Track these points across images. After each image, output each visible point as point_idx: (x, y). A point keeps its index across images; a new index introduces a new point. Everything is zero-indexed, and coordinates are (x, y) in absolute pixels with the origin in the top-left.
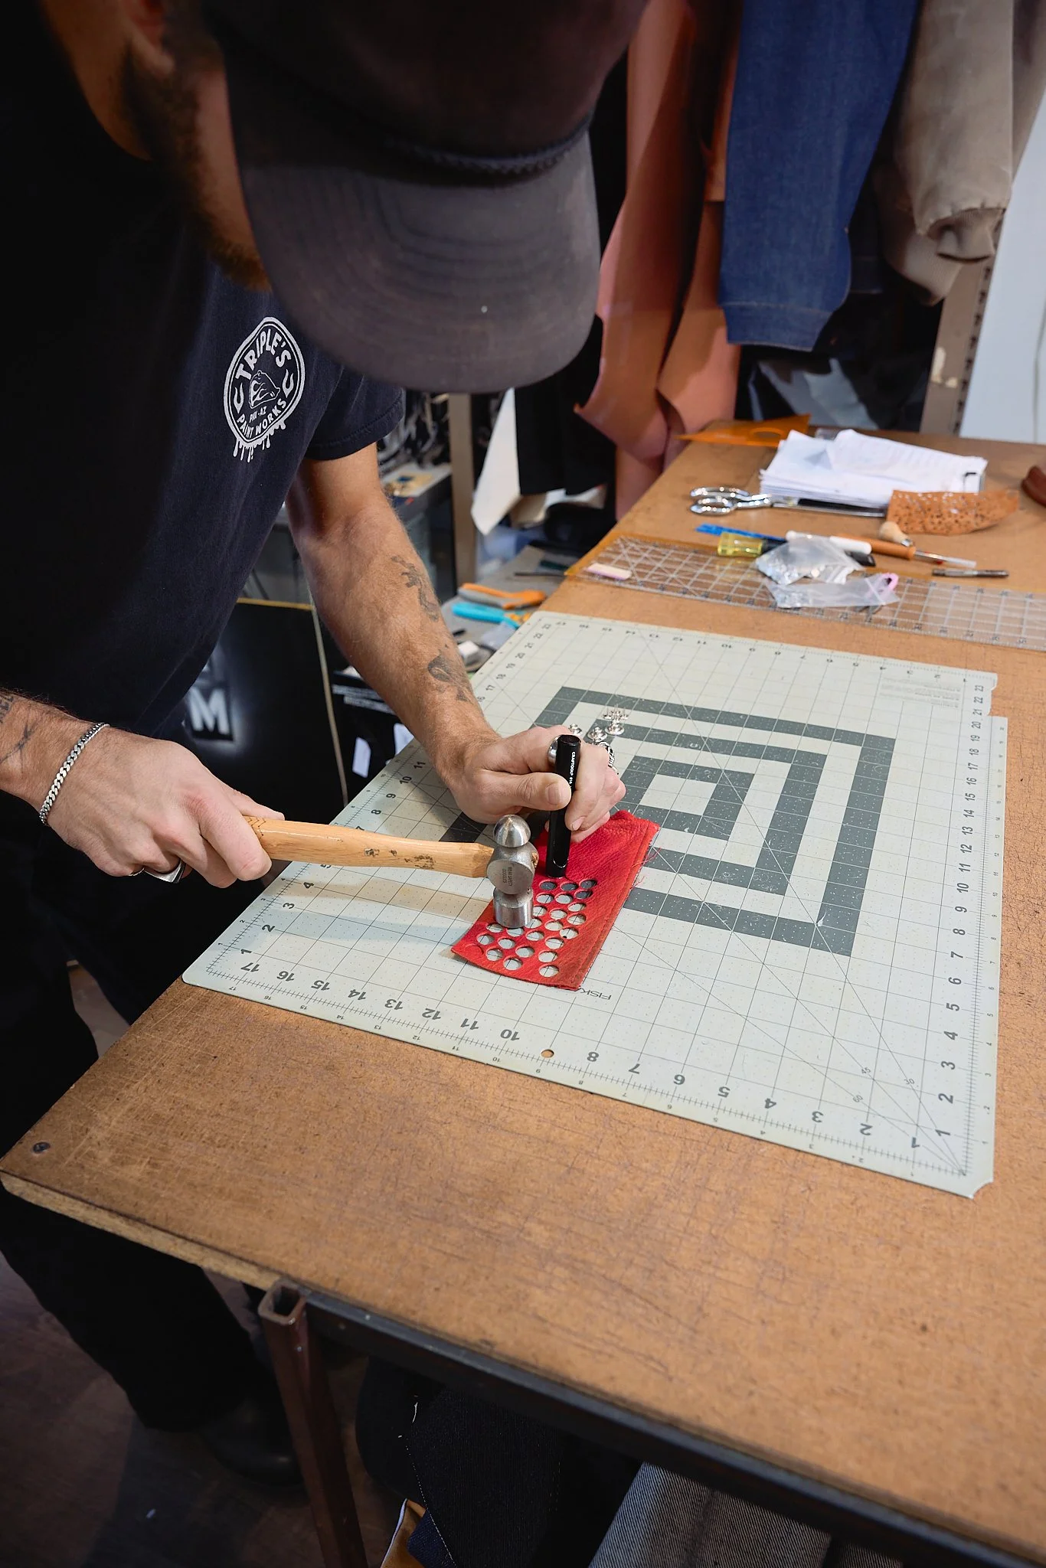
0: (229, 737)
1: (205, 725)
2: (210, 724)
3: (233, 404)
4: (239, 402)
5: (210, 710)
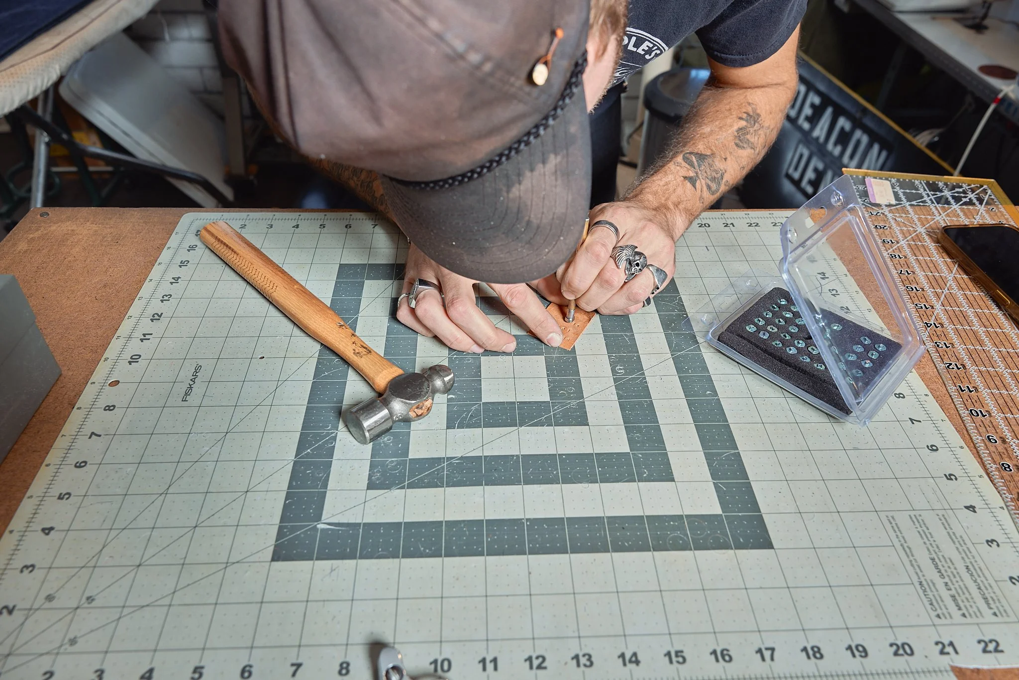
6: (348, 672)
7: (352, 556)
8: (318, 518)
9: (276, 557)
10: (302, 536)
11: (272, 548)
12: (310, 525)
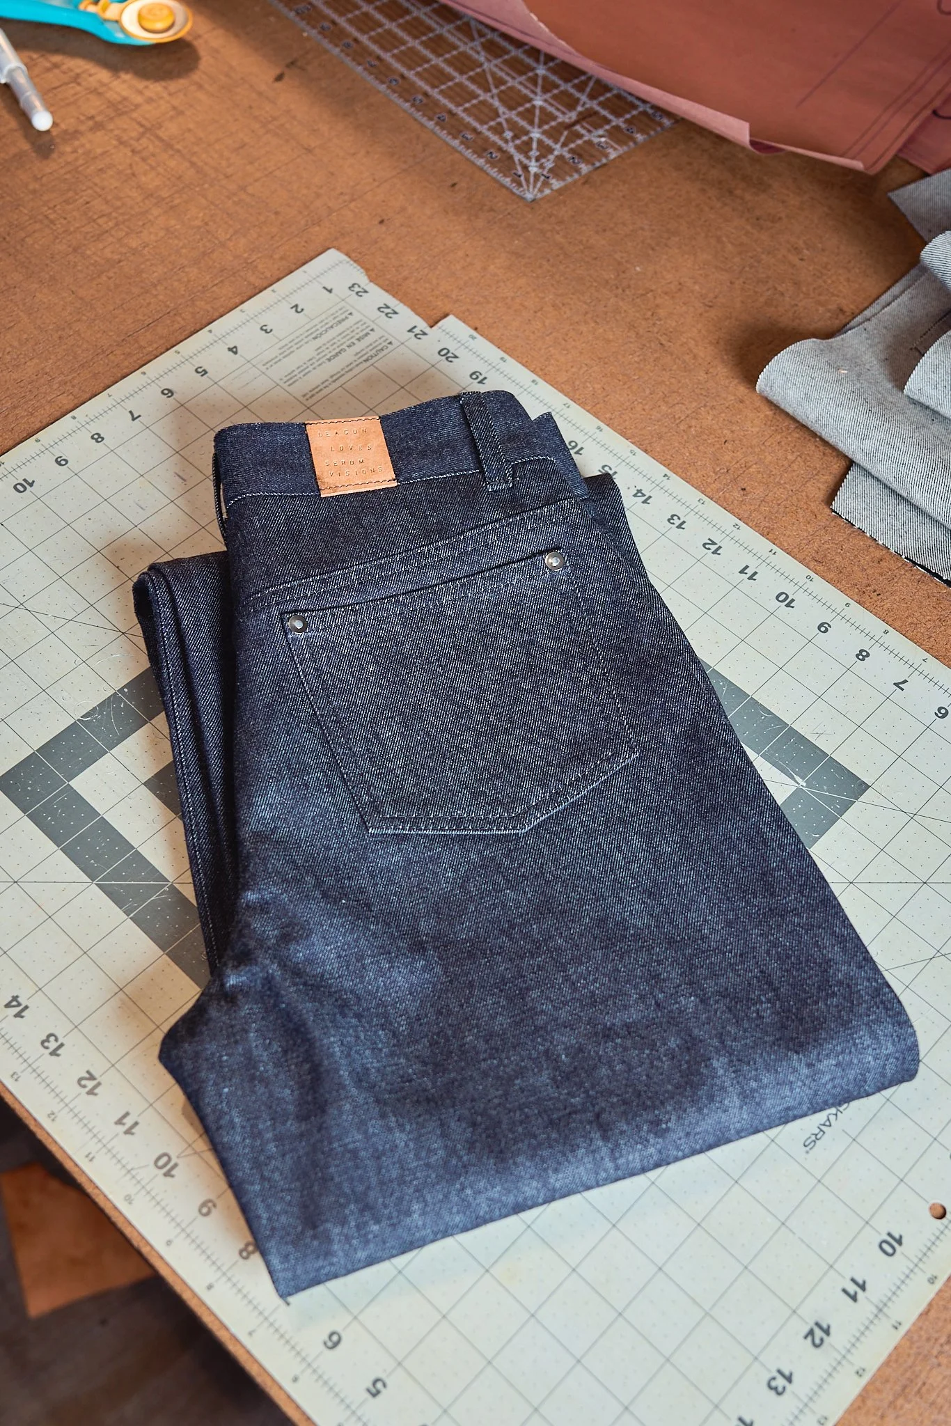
6: (861, 651)
7: (793, 732)
8: (798, 792)
9: (864, 787)
10: (825, 788)
11: (861, 799)
12: (812, 792)
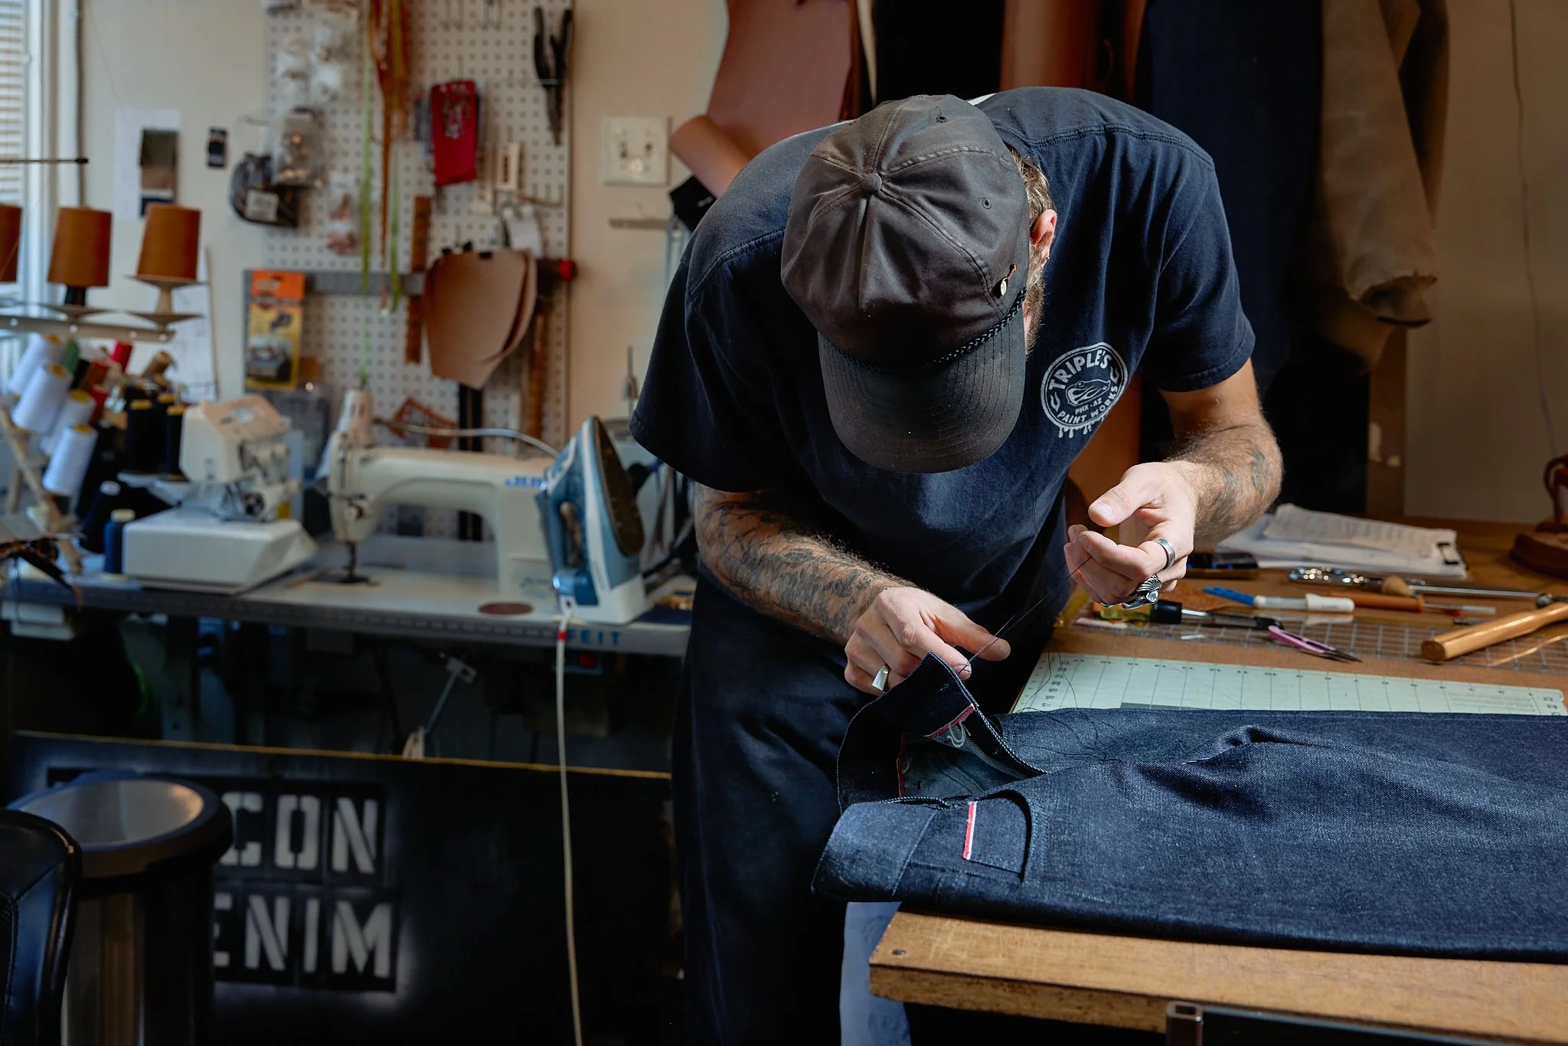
0: (388, 984)
1: (351, 961)
2: (361, 961)
3: (1051, 407)
4: (1056, 403)
5: (364, 940)
